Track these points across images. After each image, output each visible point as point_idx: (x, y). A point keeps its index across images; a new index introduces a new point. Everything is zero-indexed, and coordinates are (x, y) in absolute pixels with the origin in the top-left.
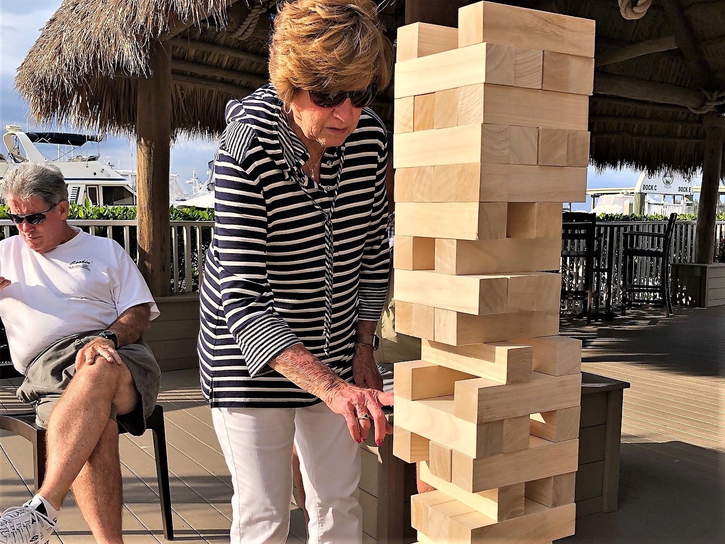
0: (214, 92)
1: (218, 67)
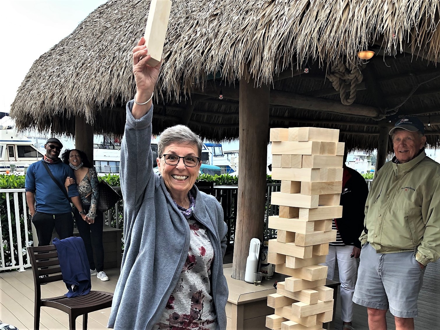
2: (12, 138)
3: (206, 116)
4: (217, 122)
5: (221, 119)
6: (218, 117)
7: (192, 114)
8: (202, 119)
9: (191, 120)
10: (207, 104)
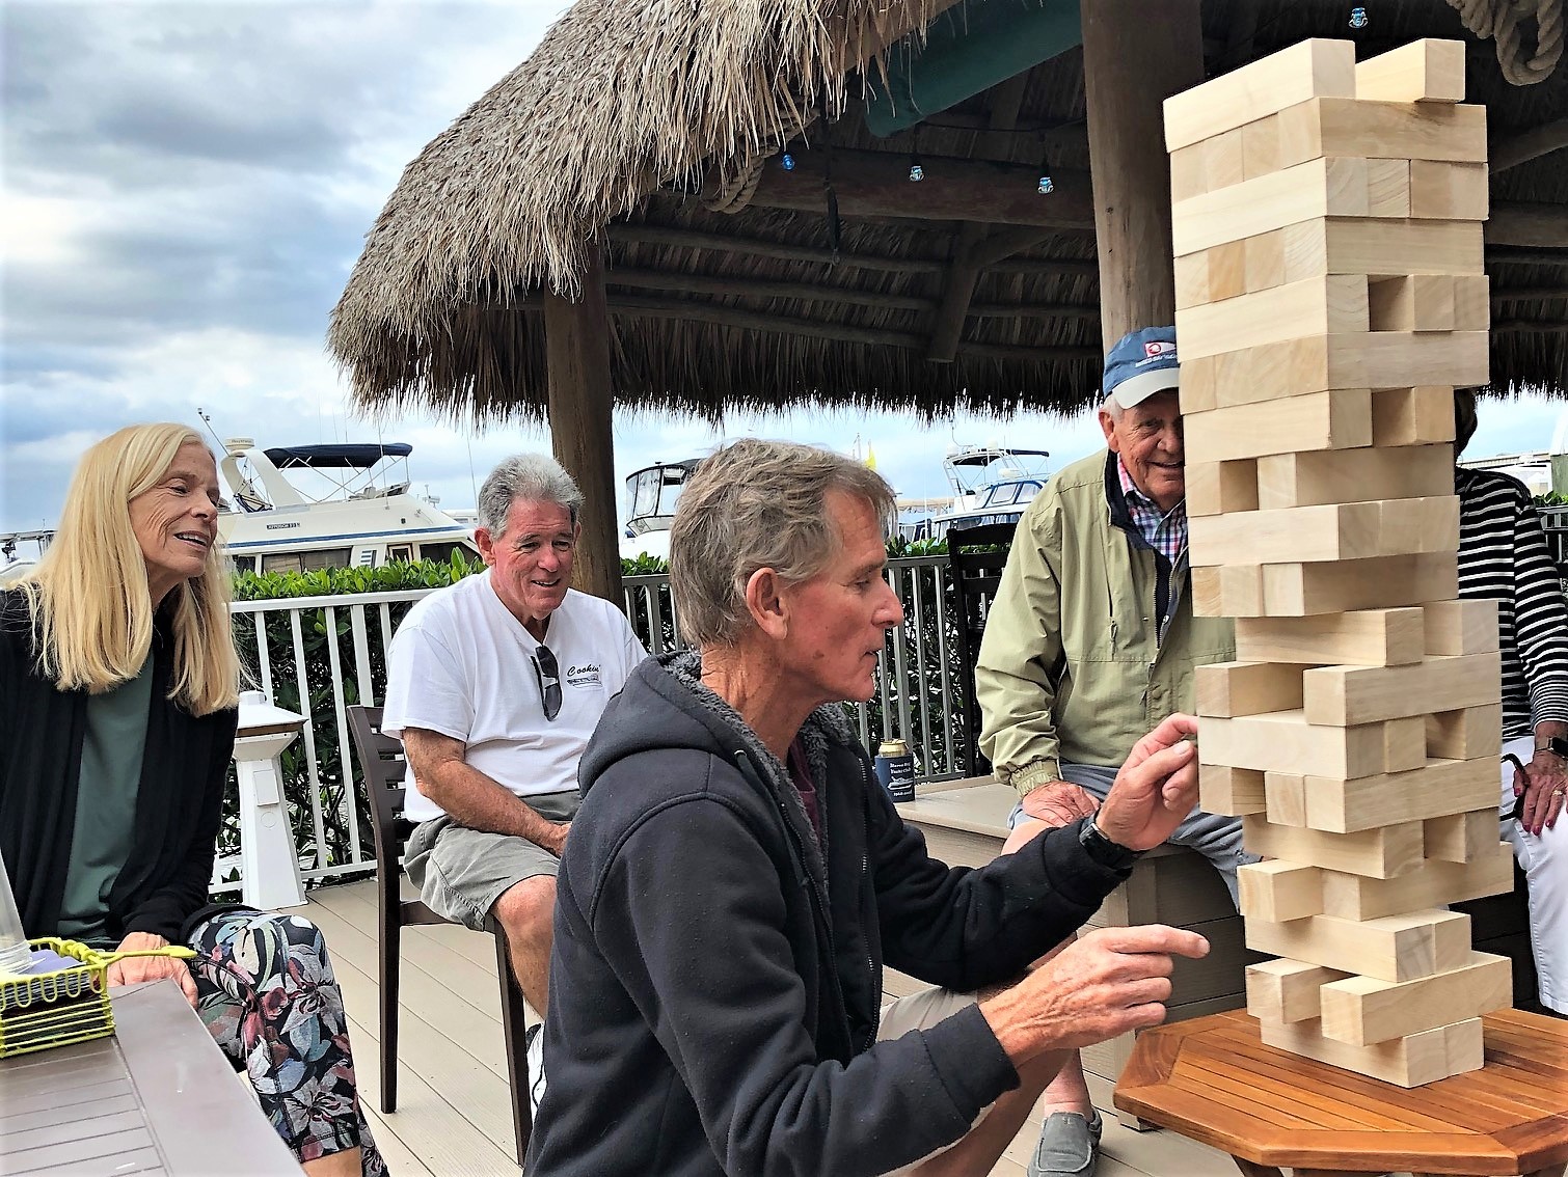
0: (677, 321)
1: (682, 271)
2: (403, 521)
3: (1018, 322)
4: (1062, 342)
5: (1073, 328)
6: (1065, 319)
7: (968, 318)
8: (1003, 334)
9: (963, 339)
10: (1021, 277)
